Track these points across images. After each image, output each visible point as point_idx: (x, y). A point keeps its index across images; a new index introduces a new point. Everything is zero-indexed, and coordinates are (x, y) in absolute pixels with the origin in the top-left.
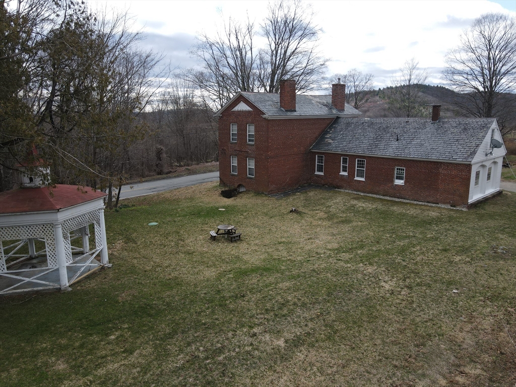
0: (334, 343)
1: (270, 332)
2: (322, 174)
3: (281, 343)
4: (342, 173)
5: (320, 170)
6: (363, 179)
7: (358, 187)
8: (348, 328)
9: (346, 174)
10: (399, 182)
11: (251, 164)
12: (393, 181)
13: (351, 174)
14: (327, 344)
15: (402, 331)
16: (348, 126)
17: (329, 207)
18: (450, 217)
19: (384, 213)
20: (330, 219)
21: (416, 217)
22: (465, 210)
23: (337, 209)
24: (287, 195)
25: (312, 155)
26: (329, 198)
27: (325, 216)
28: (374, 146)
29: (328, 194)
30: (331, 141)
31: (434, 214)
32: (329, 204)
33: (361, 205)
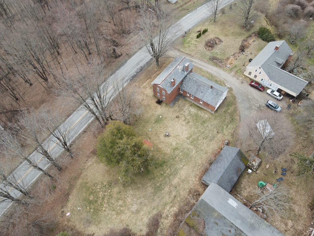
5: (182, 91)
6: (193, 98)
7: (191, 99)
9: (189, 95)
11: (164, 97)
12: (200, 102)
15: (194, 162)
16: (190, 80)
17: (184, 112)
18: (210, 118)
19: (196, 115)
20: (185, 120)
21: (203, 118)
22: (213, 113)
23: (186, 113)
24: (174, 104)
25: (179, 89)
26: (184, 106)
27: (184, 119)
28: (196, 93)
29: (184, 102)
30: (184, 86)
31: (207, 116)
32: (185, 110)
33: (192, 110)
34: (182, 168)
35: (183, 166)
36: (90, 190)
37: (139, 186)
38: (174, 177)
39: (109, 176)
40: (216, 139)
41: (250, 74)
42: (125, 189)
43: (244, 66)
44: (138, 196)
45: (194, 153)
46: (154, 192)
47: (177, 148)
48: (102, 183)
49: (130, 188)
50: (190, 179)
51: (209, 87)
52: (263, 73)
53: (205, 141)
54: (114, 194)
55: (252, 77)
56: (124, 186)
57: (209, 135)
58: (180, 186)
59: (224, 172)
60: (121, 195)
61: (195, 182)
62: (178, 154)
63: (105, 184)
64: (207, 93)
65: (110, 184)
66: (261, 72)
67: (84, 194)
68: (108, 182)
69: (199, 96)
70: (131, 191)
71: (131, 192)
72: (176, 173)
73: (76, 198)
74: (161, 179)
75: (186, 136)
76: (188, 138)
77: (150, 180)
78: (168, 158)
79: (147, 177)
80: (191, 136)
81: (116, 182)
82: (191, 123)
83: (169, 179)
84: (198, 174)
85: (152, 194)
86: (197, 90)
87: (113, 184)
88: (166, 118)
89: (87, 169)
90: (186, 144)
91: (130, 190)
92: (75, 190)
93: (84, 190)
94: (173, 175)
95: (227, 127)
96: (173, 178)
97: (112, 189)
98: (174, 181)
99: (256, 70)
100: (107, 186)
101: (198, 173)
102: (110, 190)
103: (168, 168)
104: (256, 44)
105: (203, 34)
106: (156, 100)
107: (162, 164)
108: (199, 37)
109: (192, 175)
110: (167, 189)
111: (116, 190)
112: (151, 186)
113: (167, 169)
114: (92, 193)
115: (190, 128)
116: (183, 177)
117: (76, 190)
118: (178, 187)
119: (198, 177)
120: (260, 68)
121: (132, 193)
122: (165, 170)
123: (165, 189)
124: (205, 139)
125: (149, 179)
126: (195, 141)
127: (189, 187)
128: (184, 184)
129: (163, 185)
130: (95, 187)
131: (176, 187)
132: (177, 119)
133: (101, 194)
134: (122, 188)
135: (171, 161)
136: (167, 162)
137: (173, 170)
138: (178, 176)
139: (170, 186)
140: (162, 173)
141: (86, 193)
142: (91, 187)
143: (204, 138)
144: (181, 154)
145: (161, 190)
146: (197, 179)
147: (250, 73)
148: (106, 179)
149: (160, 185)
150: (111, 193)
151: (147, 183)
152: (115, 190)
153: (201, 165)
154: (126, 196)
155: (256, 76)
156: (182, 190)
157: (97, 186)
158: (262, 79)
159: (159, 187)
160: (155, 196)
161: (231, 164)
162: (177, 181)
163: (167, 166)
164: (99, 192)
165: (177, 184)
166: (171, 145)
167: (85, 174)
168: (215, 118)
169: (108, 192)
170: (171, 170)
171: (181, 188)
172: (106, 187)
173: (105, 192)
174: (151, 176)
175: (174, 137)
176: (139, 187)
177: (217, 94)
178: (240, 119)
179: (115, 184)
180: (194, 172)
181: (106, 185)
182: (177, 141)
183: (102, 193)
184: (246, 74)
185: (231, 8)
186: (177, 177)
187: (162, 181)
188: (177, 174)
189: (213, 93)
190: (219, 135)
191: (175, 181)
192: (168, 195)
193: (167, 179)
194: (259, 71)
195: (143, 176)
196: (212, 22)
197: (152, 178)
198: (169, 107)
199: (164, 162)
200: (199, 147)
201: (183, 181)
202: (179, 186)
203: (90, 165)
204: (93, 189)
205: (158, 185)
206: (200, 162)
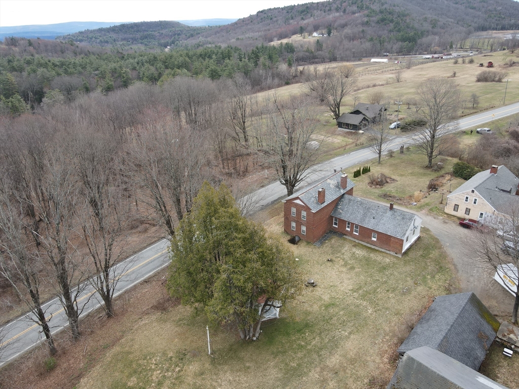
0: (358, 333)
1: (343, 330)
2: (337, 227)
3: (347, 334)
4: (347, 229)
5: (336, 224)
6: (357, 234)
7: (355, 237)
8: (361, 328)
9: (349, 229)
10: (375, 239)
11: (304, 228)
12: (371, 238)
13: (352, 230)
14: (357, 333)
15: (373, 328)
16: (349, 202)
17: (343, 254)
18: (394, 263)
19: (367, 260)
20: (346, 266)
21: (380, 263)
22: (400, 257)
23: (347, 256)
24: (322, 243)
25: (331, 217)
26: (342, 246)
27: (343, 263)
28: (363, 220)
29: (341, 241)
30: (341, 211)
31: (388, 260)
32: (343, 251)
33: (357, 252)
34: (348, 337)
35: (350, 333)
36: (134, 366)
37: (248, 364)
38: (330, 352)
39: (183, 342)
40: (414, 293)
41: (456, 209)
42: (216, 367)
43: (441, 203)
44: (244, 385)
45: (370, 312)
46: (284, 378)
47: (333, 304)
48: (164, 354)
49: (226, 368)
50: (368, 359)
51: (387, 209)
52: (481, 200)
53: (391, 295)
54: (188, 376)
55: (461, 213)
56: (213, 361)
57: (398, 287)
58: (347, 371)
59: (449, 330)
60: (203, 379)
61: (382, 365)
62: (337, 314)
63: (169, 356)
64: (385, 219)
65: (182, 356)
66: (476, 200)
67: (117, 374)
68: (178, 352)
69: (370, 224)
70: (228, 374)
71: (229, 376)
72: (335, 344)
73: (97, 381)
74: (300, 355)
75: (351, 287)
76: (353, 291)
77: (275, 355)
78: (313, 320)
79: (268, 349)
80: (360, 288)
81: (197, 353)
82: (357, 270)
83: (319, 356)
84: (387, 351)
85: (279, 383)
86: (365, 215)
87: (188, 357)
88: (308, 261)
89: (137, 330)
90: (352, 298)
91: (226, 372)
92: (98, 367)
93: (120, 365)
94: (328, 348)
95: (433, 277)
96: (328, 354)
97: (184, 365)
98: (332, 360)
99: (467, 198)
100: (173, 359)
101: (387, 348)
102: (179, 367)
103: (314, 335)
104: (455, 183)
105: (363, 174)
106: (289, 237)
107: (301, 330)
108: (357, 177)
109: (372, 351)
110: (314, 375)
111: (193, 368)
112: (275, 366)
113: (314, 338)
114: (135, 372)
115: (358, 274)
116: (352, 354)
117: (101, 366)
118: (341, 374)
119: (386, 356)
120: (473, 191)
121: (231, 378)
122: (309, 339)
123: (311, 374)
124: (390, 291)
125: (273, 353)
126: (370, 294)
127: (369, 375)
128: (355, 367)
129: (306, 367)
130: (145, 361)
131: (337, 373)
132: (329, 264)
133: (156, 375)
134: (207, 365)
135: (322, 323)
136: (312, 325)
137: (327, 340)
138: (340, 351)
139: (323, 369)
140: (303, 343)
141: (122, 372)
142: (138, 360)
143: (388, 291)
144: (341, 313)
145: (300, 375)
146: (386, 360)
147: (456, 207)
148: (175, 346)
149: (299, 365)
150: (181, 373)
151: (268, 360)
152: (191, 367)
153: (391, 334)
154: (214, 384)
155: (468, 211)
156: (351, 380)
157: (150, 359)
158: (482, 214)
159: (295, 369)
160: (287, 386)
161: (460, 316)
162: (338, 361)
163: (312, 332)
164: (154, 370)
165: (337, 366)
166: (320, 299)
167: (129, 337)
168: (406, 263)
169: (174, 371)
170: (322, 339)
171: (349, 375)
172: (171, 360)
173: (168, 370)
174: (278, 348)
175: (325, 288)
176: (249, 368)
177: (403, 218)
178: (456, 268)
179: (194, 356)
180: (377, 346)
181: (171, 357)
182: (332, 294)
183: (160, 373)
184: (449, 210)
185: (402, 152)
186: (339, 353)
187: (302, 358)
188: (338, 348)
189: (395, 218)
190: (420, 288)
191: (334, 360)
192: (318, 386)
193: (315, 356)
194: (472, 198)
195: (259, 347)
196: (377, 164)
197: (280, 352)
198: (312, 246)
199: (307, 325)
200: (380, 303)
201: (352, 361)
202: (345, 371)
203: (146, 324)
204: (140, 365)
205: (294, 364)
206: (387, 329)
